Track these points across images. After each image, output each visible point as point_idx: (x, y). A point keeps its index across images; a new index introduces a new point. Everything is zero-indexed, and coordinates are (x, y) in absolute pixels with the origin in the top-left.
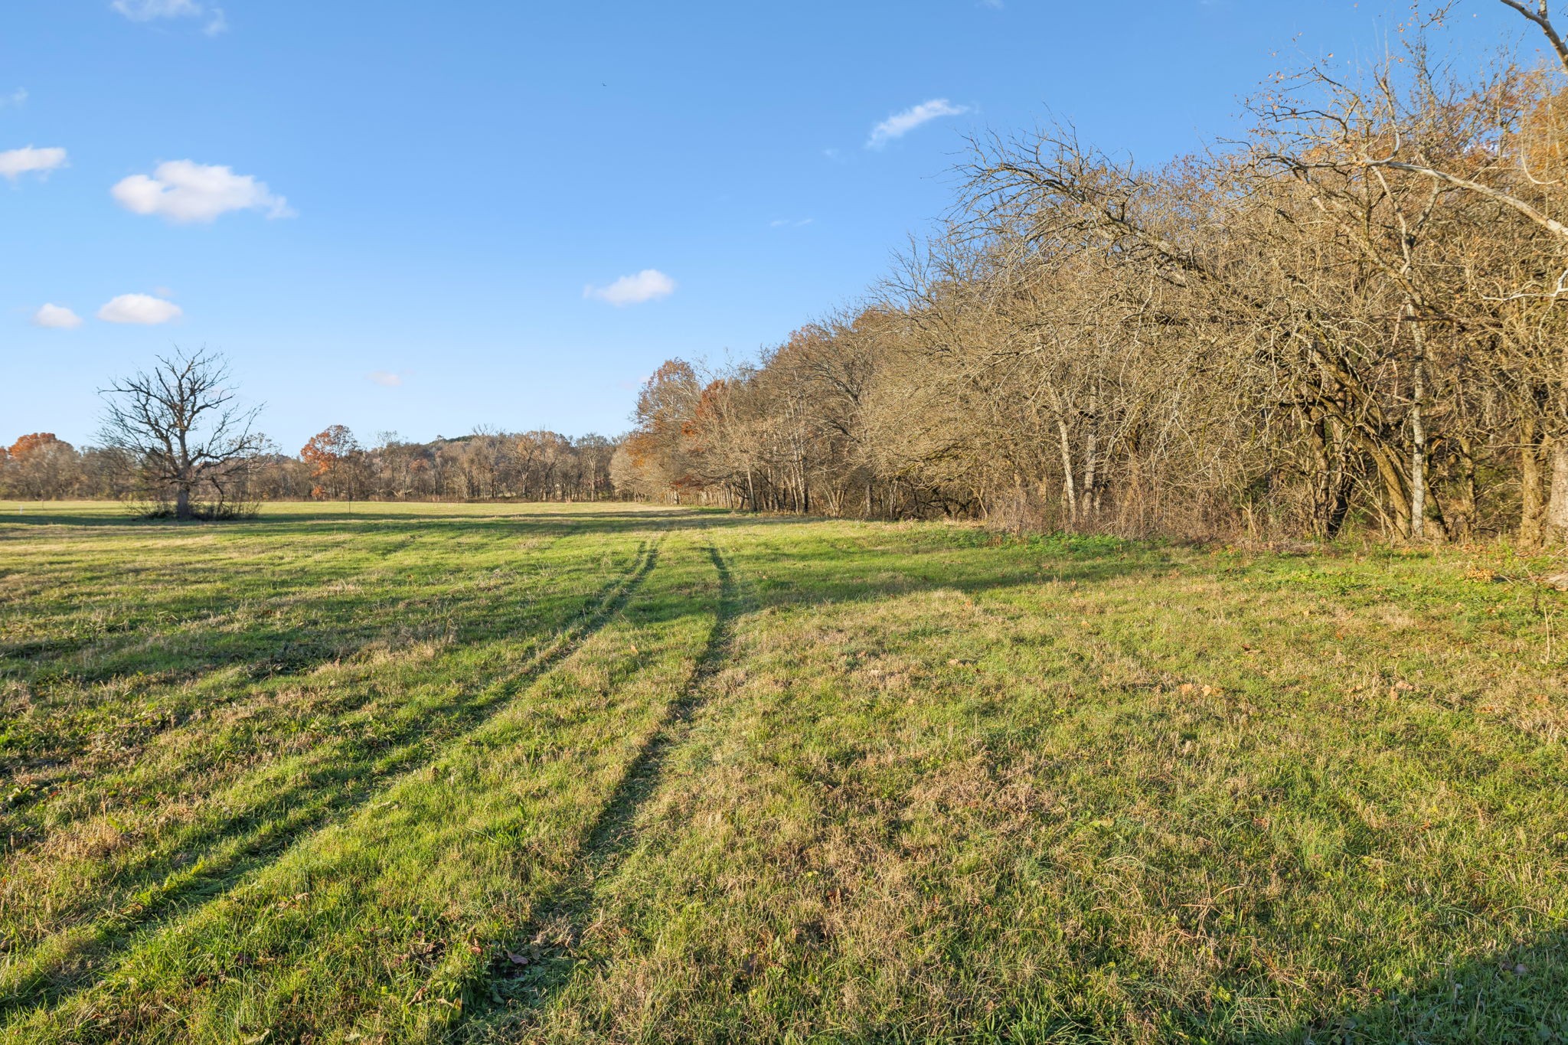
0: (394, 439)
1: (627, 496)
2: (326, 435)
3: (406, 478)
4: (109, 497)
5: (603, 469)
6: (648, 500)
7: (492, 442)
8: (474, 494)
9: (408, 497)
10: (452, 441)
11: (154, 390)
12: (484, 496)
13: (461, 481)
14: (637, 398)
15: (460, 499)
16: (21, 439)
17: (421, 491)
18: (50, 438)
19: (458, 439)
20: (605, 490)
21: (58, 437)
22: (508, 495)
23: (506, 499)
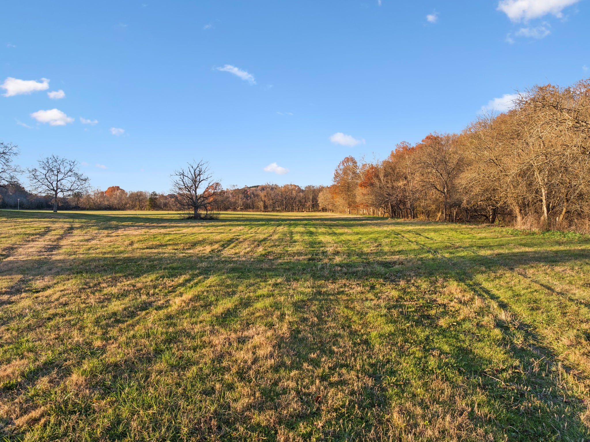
0: (236, 188)
1: (324, 210)
2: (212, 186)
3: (240, 202)
4: (138, 209)
5: (315, 200)
6: (333, 211)
7: (272, 189)
8: (266, 208)
9: (242, 210)
10: (251, 187)
11: (186, 174)
12: (269, 209)
13: (261, 204)
14: (334, 172)
15: (261, 211)
16: (109, 188)
17: (247, 207)
18: (118, 188)
19: (253, 187)
20: (315, 207)
21: (120, 188)
22: (278, 209)
23: (278, 211)
